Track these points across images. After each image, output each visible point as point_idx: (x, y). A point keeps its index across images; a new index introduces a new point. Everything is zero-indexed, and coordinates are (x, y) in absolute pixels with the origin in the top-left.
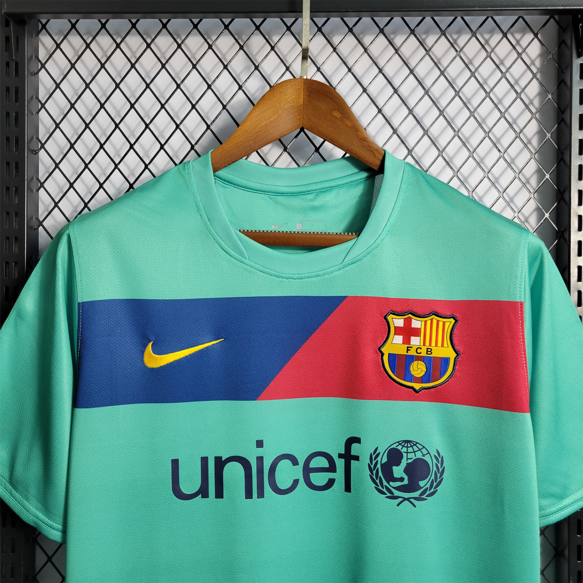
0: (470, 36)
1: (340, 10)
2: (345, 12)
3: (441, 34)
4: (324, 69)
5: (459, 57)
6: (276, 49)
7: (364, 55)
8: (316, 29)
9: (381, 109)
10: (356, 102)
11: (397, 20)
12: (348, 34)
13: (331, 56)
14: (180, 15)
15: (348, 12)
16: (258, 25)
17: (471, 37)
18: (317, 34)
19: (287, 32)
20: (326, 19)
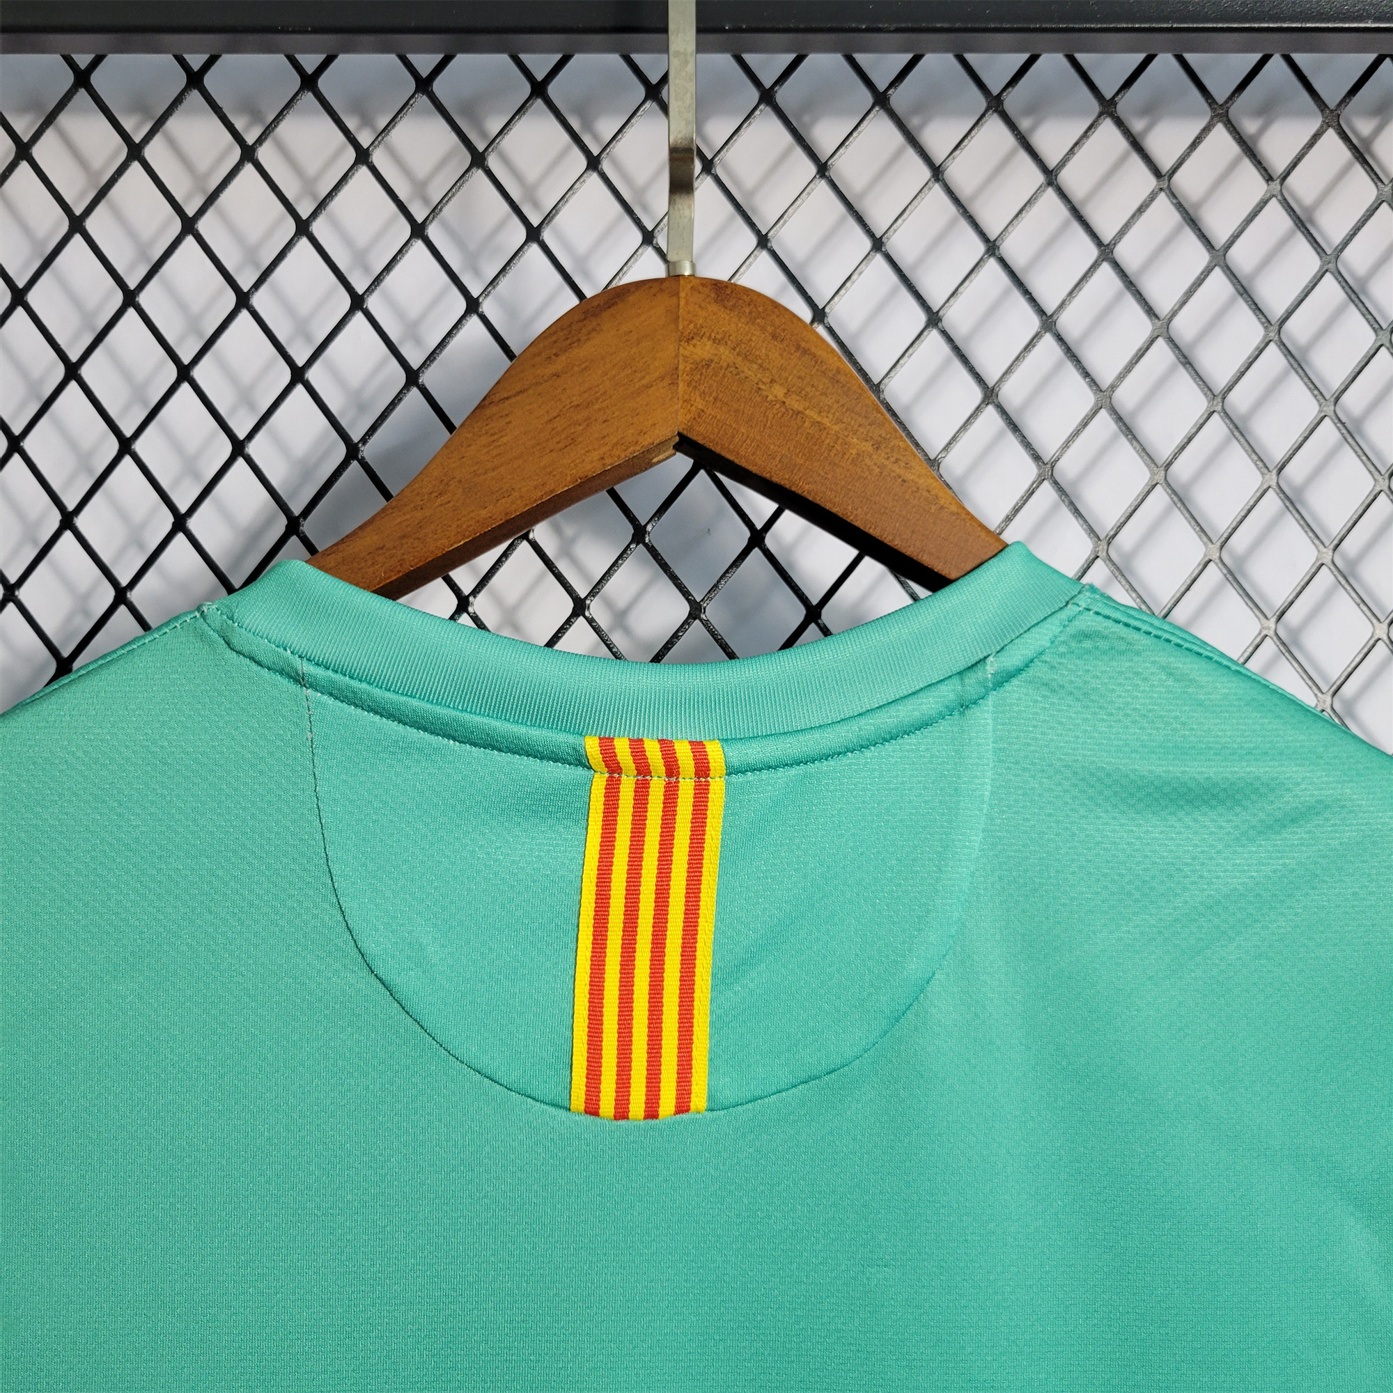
0: (1315, 123)
1: (846, 26)
2: (868, 30)
3: (1212, 118)
4: (784, 239)
5: (1280, 201)
6: (606, 166)
7: (930, 189)
8: (755, 95)
9: (993, 389)
10: (902, 362)
11: (1052, 64)
12: (871, 115)
13: (809, 194)
14: (251, 38)
15: (879, 30)
16: (540, 77)
17: (1321, 126)
18: (757, 112)
19: (648, 105)
20: (790, 57)
